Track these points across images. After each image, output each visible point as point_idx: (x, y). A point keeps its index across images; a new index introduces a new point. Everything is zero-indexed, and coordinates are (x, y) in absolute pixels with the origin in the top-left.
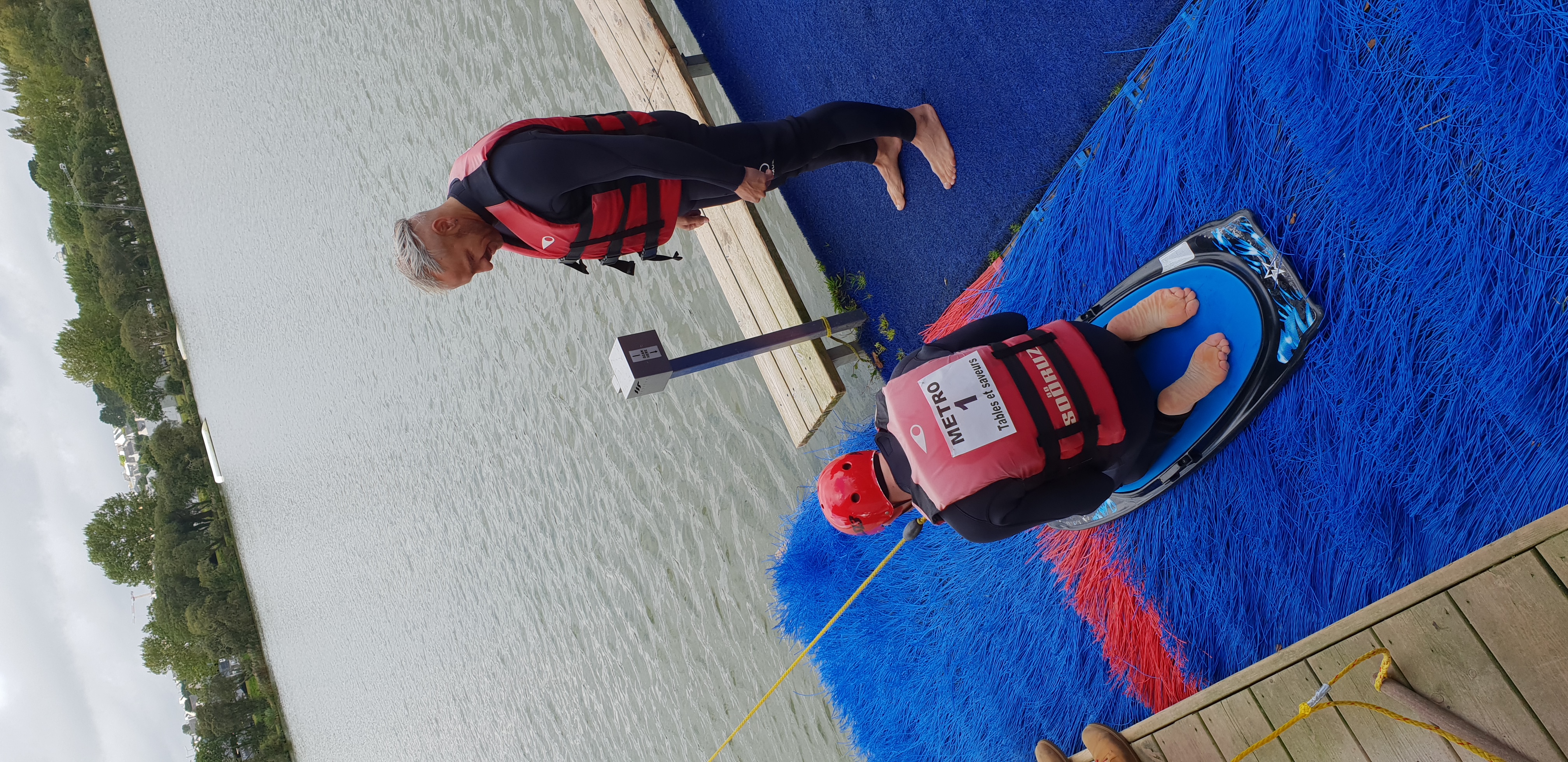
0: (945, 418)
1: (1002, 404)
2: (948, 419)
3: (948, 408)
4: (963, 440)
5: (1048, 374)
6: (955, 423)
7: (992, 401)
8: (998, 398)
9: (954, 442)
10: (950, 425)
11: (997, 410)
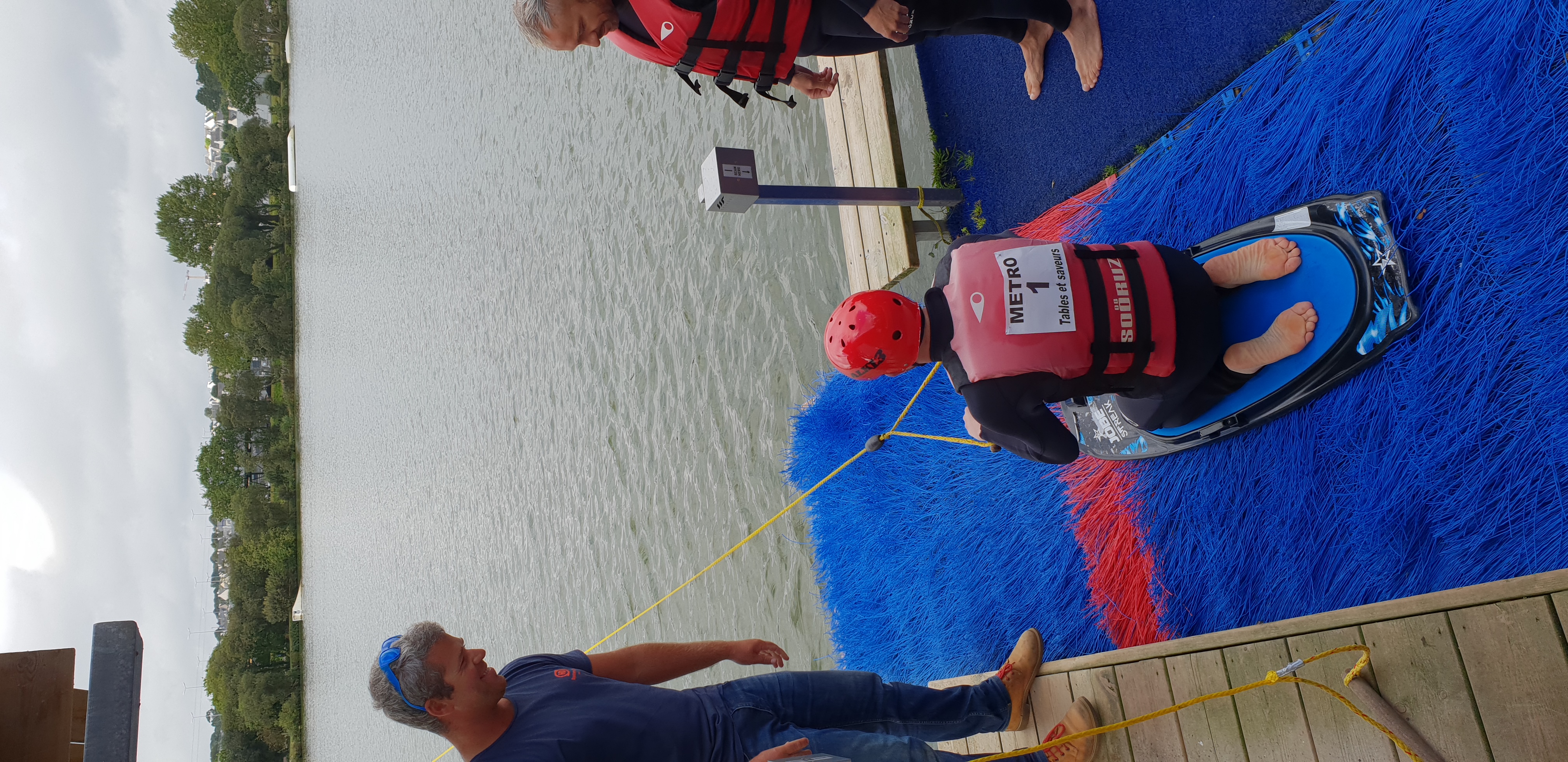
0: (1013, 294)
1: (1071, 300)
2: (1016, 295)
3: (1019, 286)
4: (1022, 321)
5: (1122, 288)
6: (1021, 302)
7: (1063, 293)
8: (1069, 293)
9: (1013, 320)
10: (1016, 303)
11: (1064, 303)
